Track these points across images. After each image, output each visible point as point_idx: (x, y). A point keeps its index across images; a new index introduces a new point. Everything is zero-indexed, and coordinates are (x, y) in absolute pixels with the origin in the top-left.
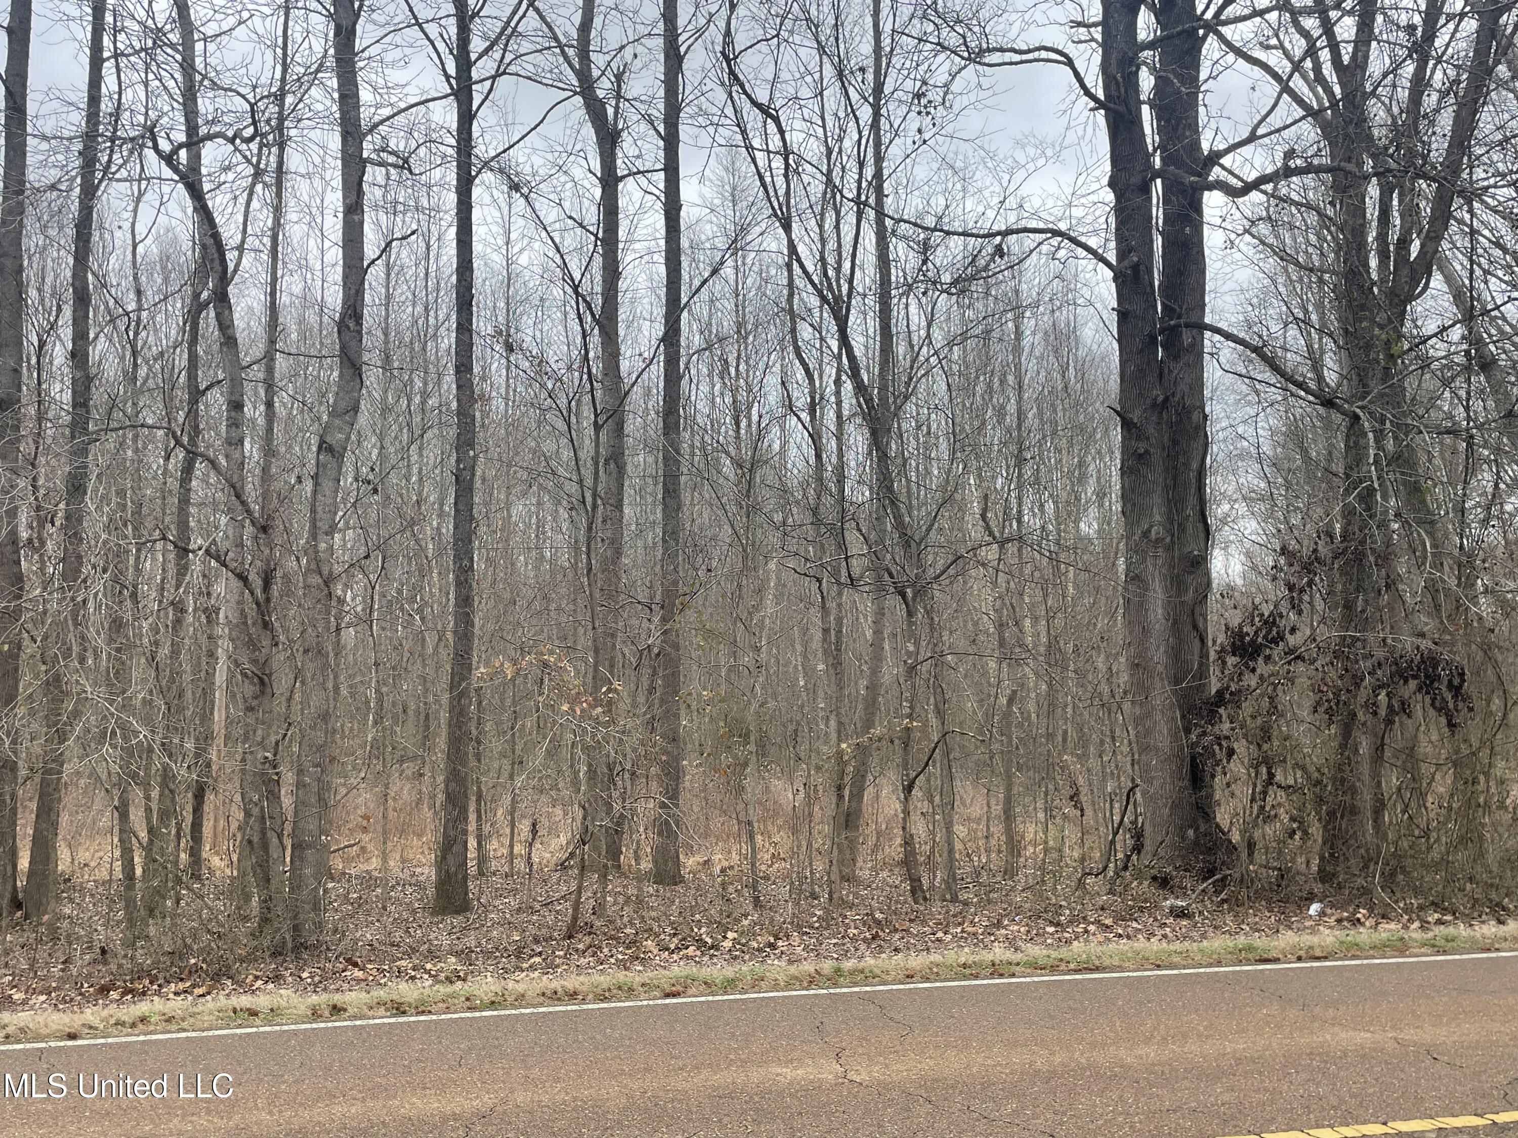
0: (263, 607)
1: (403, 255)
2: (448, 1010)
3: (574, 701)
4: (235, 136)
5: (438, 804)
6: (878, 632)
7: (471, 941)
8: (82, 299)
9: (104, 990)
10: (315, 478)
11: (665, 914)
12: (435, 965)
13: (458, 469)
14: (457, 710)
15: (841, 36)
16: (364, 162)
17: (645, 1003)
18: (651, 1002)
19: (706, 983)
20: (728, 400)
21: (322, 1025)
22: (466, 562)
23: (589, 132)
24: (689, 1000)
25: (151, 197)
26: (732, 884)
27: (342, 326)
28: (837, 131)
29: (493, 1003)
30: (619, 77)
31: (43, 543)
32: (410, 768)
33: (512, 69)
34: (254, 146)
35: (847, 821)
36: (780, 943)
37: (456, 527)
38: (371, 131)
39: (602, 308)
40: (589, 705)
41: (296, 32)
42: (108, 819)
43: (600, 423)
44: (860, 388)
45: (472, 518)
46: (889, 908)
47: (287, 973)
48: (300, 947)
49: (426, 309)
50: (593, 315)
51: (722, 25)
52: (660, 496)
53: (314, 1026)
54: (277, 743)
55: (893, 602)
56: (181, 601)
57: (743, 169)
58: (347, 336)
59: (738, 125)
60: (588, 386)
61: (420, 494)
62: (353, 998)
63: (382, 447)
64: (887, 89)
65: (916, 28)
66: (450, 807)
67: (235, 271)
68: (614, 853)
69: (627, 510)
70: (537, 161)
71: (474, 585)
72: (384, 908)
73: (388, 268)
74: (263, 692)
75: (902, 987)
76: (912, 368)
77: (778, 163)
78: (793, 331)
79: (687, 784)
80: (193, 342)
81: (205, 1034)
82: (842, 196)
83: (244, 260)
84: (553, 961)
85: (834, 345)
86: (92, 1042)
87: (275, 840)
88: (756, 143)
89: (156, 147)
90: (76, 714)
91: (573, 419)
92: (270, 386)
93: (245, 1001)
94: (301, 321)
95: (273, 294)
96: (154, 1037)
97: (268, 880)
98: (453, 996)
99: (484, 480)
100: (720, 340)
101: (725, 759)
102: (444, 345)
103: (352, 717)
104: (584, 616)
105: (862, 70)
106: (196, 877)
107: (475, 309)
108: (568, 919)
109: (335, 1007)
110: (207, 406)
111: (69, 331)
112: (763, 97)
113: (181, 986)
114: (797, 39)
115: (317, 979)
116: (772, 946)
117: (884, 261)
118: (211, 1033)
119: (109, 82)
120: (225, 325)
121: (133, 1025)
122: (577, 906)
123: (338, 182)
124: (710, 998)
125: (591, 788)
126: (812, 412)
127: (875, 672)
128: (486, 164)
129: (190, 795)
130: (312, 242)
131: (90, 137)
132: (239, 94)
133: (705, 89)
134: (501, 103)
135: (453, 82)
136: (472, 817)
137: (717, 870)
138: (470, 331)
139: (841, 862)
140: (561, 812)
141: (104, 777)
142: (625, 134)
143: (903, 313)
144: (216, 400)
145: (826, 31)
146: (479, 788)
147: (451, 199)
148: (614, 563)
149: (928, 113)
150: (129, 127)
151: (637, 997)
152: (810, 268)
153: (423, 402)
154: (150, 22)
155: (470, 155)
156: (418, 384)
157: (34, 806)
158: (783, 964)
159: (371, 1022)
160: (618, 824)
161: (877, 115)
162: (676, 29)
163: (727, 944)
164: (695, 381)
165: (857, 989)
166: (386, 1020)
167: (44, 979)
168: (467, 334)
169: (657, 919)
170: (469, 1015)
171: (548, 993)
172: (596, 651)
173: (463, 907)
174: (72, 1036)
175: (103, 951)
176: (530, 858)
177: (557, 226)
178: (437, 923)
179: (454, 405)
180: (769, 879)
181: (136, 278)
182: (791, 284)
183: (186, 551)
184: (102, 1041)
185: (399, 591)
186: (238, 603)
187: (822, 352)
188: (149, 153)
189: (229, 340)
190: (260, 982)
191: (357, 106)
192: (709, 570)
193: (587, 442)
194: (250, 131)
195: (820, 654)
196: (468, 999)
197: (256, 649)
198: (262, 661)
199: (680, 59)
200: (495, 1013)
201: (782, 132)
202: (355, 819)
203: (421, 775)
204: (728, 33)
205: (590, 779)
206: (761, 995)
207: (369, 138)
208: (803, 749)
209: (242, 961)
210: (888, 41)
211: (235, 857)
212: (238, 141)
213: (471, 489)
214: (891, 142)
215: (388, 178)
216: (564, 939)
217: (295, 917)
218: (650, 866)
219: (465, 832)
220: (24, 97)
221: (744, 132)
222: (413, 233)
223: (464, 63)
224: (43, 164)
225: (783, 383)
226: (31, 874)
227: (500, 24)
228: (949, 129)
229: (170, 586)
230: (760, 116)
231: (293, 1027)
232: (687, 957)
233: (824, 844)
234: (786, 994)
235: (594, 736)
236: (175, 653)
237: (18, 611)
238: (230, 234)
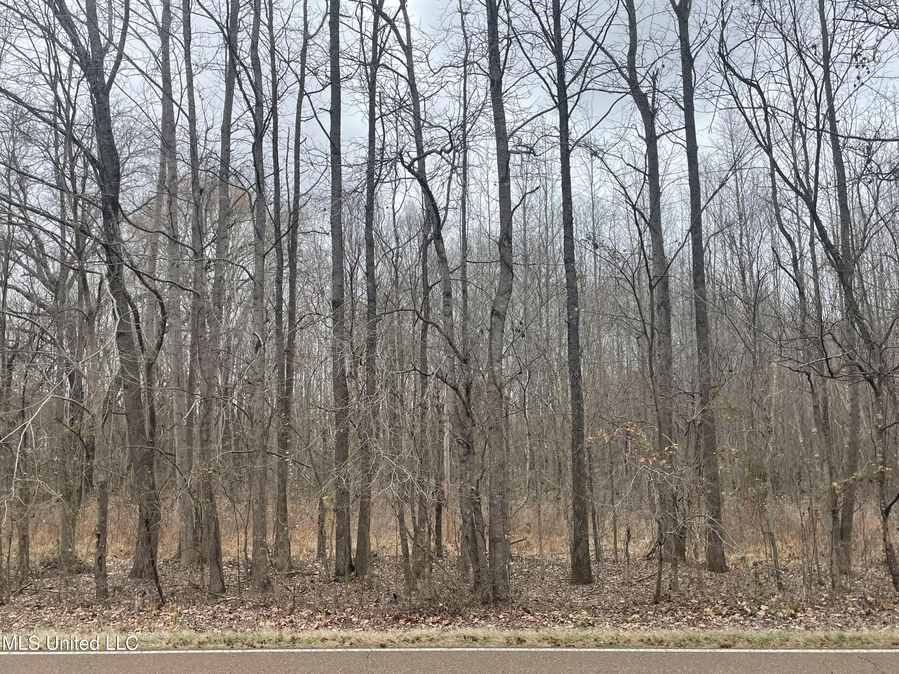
0: (467, 404)
1: (533, 200)
2: (584, 646)
3: (649, 455)
4: (442, 151)
5: (570, 517)
6: (855, 406)
7: (595, 601)
8: (370, 245)
9: (397, 618)
10: (490, 330)
11: (717, 591)
12: (574, 615)
13: (569, 319)
14: (577, 461)
15: (798, 28)
16: (509, 153)
17: (708, 651)
18: (712, 651)
19: (748, 640)
20: (736, 261)
21: (513, 649)
22: (576, 373)
23: (638, 115)
24: (737, 651)
25: (401, 188)
26: (762, 573)
27: (500, 244)
28: (800, 87)
29: (611, 643)
30: (654, 78)
31: (356, 374)
32: (552, 495)
33: (589, 86)
34: (451, 154)
35: (841, 535)
36: (799, 615)
37: (570, 353)
38: (512, 135)
39: (651, 216)
40: (658, 458)
41: (470, 87)
42: (393, 522)
43: (653, 284)
44: (828, 247)
45: (578, 346)
46: (878, 594)
47: (492, 614)
48: (497, 600)
49: (547, 229)
50: (645, 220)
51: (718, 36)
52: (695, 325)
53: (508, 649)
54: (478, 481)
55: (864, 385)
56: (425, 403)
57: (737, 119)
58: (504, 250)
59: (732, 94)
60: (644, 262)
61: (548, 334)
62: (529, 633)
63: (526, 309)
64: (833, 54)
65: (851, 13)
66: (577, 519)
67: (444, 221)
68: (681, 550)
69: (674, 335)
70: (607, 136)
71: (582, 386)
72: (543, 579)
73: (524, 208)
74: (469, 452)
75: (890, 651)
76: (865, 230)
77: (760, 113)
78: (778, 216)
79: (726, 507)
80: (425, 261)
81: (450, 650)
82: (806, 128)
83: (449, 214)
84: (646, 617)
85: (808, 220)
86: (393, 650)
87: (480, 537)
88: (745, 104)
89: (403, 162)
90: (376, 465)
91: (636, 282)
92: (464, 281)
93: (469, 631)
94: (479, 242)
95: (464, 231)
96: (424, 650)
97: (478, 560)
98: (587, 637)
99: (584, 323)
100: (729, 226)
101: (752, 491)
102: (557, 247)
103: (518, 465)
104: (650, 402)
105: (814, 47)
106: (440, 556)
107: (574, 225)
108: (654, 591)
109: (519, 639)
110: (432, 294)
111: (365, 262)
112: (747, 74)
113: (435, 619)
114: (768, 35)
115: (508, 619)
116: (794, 616)
117: (839, 163)
118: (453, 650)
119: (379, 131)
120: (440, 251)
121: (413, 642)
122: (659, 583)
123: (495, 167)
124: (752, 651)
125: (663, 509)
126: (795, 265)
127: (855, 432)
128: (577, 143)
129: (434, 509)
130: (483, 198)
131: (371, 161)
132: (443, 128)
133: (708, 76)
134: (583, 106)
135: (556, 98)
136: (590, 525)
137: (751, 564)
138: (572, 239)
139: (840, 562)
140: (644, 523)
141: (391, 498)
142: (660, 112)
143: (856, 194)
144: (437, 291)
145: (788, 26)
146: (593, 507)
147: (558, 166)
148: (667, 368)
149: (863, 66)
150: (390, 152)
151: (702, 647)
152: (787, 174)
153: (547, 281)
154: (397, 97)
155: (567, 139)
156: (544, 270)
157: (357, 514)
158: (802, 628)
159: (540, 650)
160: (682, 533)
161: (827, 72)
162: (688, 44)
163: (762, 613)
164: (713, 252)
165: (856, 651)
166: (549, 650)
167: (367, 610)
168: (570, 241)
169: (713, 595)
170: (597, 650)
171: (645, 639)
172: (660, 424)
173: (589, 581)
174: (383, 646)
175: (395, 597)
176: (627, 552)
177: (621, 172)
178: (574, 589)
179: (565, 281)
180: (788, 571)
181: (395, 231)
182: (774, 187)
183: (426, 375)
184: (398, 650)
185: (540, 392)
186: (454, 402)
187: (799, 226)
188: (399, 165)
189: (443, 260)
190: (476, 620)
191: (504, 123)
192: (731, 371)
193: (646, 295)
194: (449, 147)
195: (813, 421)
196: (596, 640)
197: (464, 427)
198: (467, 434)
199: (692, 61)
200: (613, 650)
201: (761, 93)
202: (523, 525)
203: (559, 499)
204: (722, 40)
205: (661, 503)
206: (788, 651)
207: (511, 139)
208: (805, 485)
209: (467, 606)
210: (831, 25)
211: (459, 545)
212: (443, 153)
213: (577, 330)
214: (838, 88)
215: (523, 160)
216: (652, 604)
217: (493, 582)
218: (705, 559)
219: (587, 536)
220: (339, 146)
221: (736, 97)
222: (537, 188)
223: (562, 87)
224: (350, 180)
225: (773, 249)
226: (358, 552)
227: (582, 62)
228: (880, 73)
229: (419, 394)
230: (746, 87)
231: (497, 649)
232: (735, 621)
233: (826, 548)
234: (805, 651)
235: (662, 478)
236: (423, 431)
237: (347, 410)
238: (441, 202)
